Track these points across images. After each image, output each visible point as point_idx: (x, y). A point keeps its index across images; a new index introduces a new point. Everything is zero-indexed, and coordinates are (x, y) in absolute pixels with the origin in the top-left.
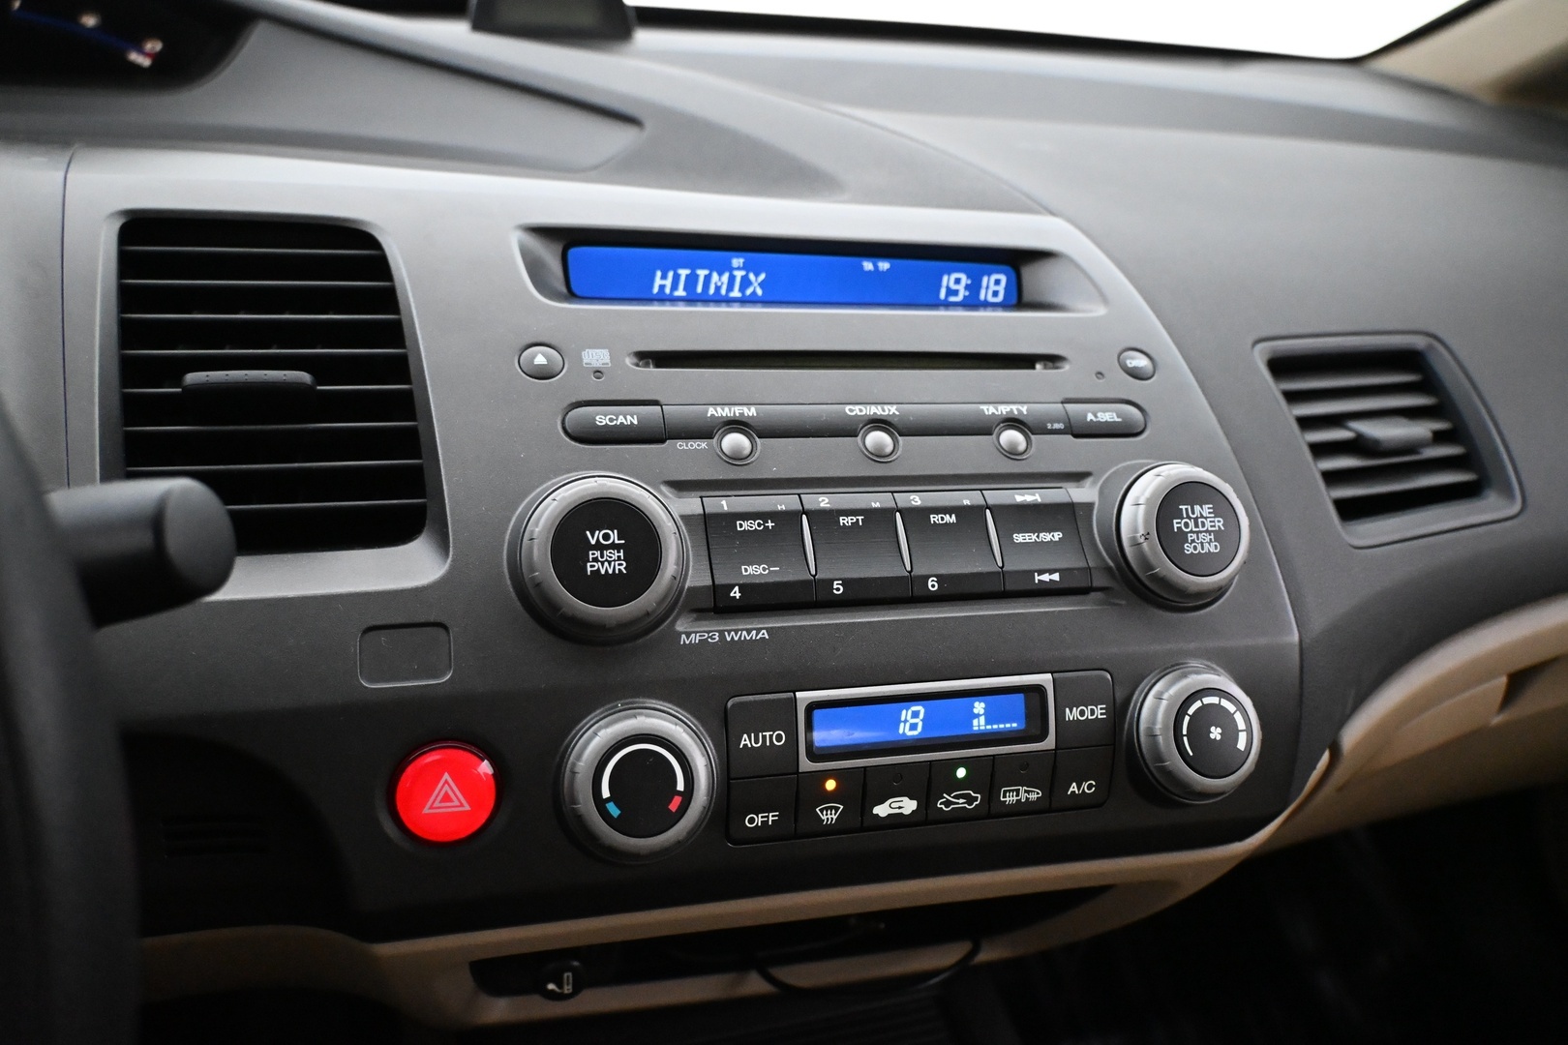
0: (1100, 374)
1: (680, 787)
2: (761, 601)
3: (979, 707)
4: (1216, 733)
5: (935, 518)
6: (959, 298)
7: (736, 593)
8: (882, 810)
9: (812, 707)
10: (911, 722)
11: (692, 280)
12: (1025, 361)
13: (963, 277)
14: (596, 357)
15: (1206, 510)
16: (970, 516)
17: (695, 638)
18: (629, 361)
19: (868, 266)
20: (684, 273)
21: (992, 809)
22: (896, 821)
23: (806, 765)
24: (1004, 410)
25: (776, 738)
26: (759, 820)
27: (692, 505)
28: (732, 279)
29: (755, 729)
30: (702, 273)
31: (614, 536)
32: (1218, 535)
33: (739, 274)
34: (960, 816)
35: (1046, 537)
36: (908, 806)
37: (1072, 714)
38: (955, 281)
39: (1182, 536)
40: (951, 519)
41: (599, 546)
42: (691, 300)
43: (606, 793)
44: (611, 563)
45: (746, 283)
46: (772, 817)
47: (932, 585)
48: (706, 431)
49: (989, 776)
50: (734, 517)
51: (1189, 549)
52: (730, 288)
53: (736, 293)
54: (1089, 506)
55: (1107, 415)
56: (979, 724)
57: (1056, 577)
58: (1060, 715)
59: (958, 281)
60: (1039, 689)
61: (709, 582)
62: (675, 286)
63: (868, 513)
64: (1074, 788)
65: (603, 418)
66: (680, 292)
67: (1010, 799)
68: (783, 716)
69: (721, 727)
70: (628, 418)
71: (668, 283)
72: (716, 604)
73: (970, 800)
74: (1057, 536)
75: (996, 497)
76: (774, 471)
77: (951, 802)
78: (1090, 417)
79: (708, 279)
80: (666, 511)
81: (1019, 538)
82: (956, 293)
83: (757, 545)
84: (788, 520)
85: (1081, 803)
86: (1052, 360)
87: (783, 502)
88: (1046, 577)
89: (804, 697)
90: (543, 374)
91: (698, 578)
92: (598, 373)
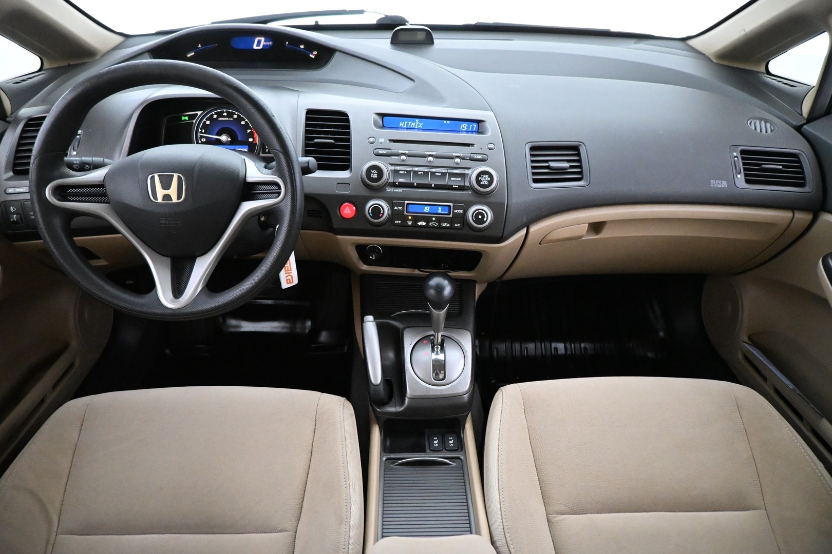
0: (481, 148)
1: (382, 212)
2: (401, 185)
3: (440, 208)
4: (480, 217)
5: (436, 174)
6: (464, 130)
7: (397, 183)
8: (419, 224)
9: (408, 204)
10: (427, 209)
11: (408, 124)
12: (468, 145)
13: (466, 125)
14: (382, 140)
15: (487, 176)
16: (443, 174)
17: (389, 190)
18: (388, 141)
19: (445, 122)
20: (406, 122)
21: (440, 227)
22: (422, 226)
23: (405, 213)
24: (457, 154)
25: (401, 208)
26: (397, 222)
27: (393, 168)
28: (416, 124)
29: (397, 206)
30: (410, 123)
31: (376, 172)
32: (488, 181)
33: (417, 123)
34: (433, 227)
35: (458, 179)
36: (424, 224)
37: (456, 211)
38: (464, 126)
39: (481, 181)
40: (440, 174)
41: (373, 173)
42: (407, 129)
43: (370, 212)
44: (375, 176)
45: (418, 125)
46: (400, 222)
47: (433, 185)
48: (398, 155)
49: (439, 220)
50: (399, 170)
51: (481, 183)
52: (415, 126)
53: (416, 127)
54: (468, 174)
55: (479, 157)
56: (439, 212)
57: (457, 186)
58: (453, 211)
59: (465, 126)
60: (450, 206)
61: (393, 181)
62: (404, 125)
63: (424, 172)
64: (456, 225)
65: (380, 152)
66: (405, 126)
67: (443, 225)
68: (402, 205)
69: (392, 205)
70: (385, 152)
71: (403, 124)
72: (393, 185)
73: (436, 224)
74: (460, 179)
75: (450, 171)
76: (409, 163)
77: (432, 224)
78: (475, 157)
79: (411, 124)
80: (386, 168)
81: (452, 179)
82: (464, 128)
83: (402, 176)
84: (409, 172)
85: (457, 228)
86: (472, 145)
87: (409, 169)
88: (455, 186)
89: (406, 202)
90: (372, 143)
91: (391, 180)
92: (381, 143)
